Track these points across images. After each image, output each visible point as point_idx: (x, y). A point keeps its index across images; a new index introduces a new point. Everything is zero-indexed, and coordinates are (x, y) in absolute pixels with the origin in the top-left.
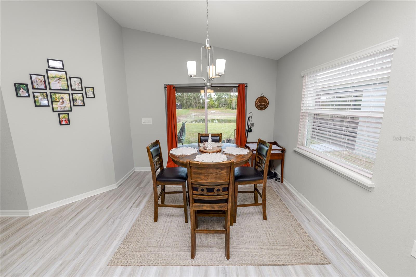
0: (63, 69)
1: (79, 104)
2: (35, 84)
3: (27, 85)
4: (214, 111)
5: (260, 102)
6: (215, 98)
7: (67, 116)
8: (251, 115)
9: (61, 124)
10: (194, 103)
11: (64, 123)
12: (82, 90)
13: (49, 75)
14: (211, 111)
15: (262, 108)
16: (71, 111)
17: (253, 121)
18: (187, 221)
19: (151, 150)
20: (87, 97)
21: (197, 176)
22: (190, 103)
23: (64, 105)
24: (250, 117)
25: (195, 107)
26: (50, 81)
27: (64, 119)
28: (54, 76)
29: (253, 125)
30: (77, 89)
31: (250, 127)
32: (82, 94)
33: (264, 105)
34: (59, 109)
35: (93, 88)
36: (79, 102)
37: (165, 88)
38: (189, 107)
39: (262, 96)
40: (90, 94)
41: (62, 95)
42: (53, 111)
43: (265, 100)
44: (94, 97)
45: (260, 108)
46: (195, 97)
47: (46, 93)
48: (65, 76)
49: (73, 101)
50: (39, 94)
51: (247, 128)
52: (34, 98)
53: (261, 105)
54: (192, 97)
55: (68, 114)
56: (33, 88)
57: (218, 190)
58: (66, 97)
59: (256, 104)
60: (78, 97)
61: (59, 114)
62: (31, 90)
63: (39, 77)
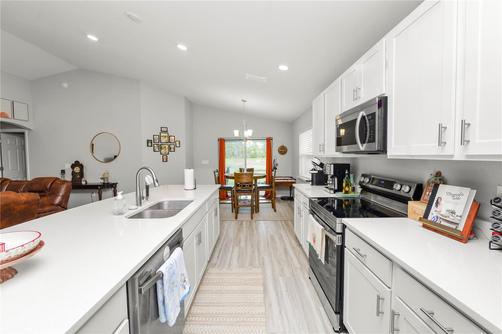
0: (167, 131)
1: (173, 151)
2: (155, 140)
3: (152, 140)
4: (260, 161)
5: (281, 150)
6: (261, 146)
7: (166, 157)
8: (275, 158)
9: (163, 161)
10: (237, 152)
11: (164, 161)
12: (174, 143)
13: (161, 136)
14: (257, 161)
15: (283, 153)
16: (168, 154)
17: (277, 162)
18: (233, 212)
19: (216, 173)
20: (176, 147)
21: (238, 179)
22: (232, 151)
23: (165, 151)
24: (275, 160)
25: (238, 157)
26: (161, 138)
27: (165, 159)
28: (163, 135)
29: (277, 165)
30: (172, 142)
31: (275, 166)
32: (174, 145)
33: (284, 151)
34: (163, 153)
35: (179, 141)
36: (172, 150)
37: (218, 140)
38: (231, 157)
39: (283, 145)
40: (178, 145)
41: (165, 145)
42: (161, 154)
43: (285, 148)
44: (180, 147)
45: (282, 153)
46: (238, 145)
47: (159, 144)
48: (167, 136)
49: (170, 149)
50: (156, 145)
51: (273, 167)
52: (154, 147)
53: (282, 151)
54: (234, 145)
55: (167, 156)
56: (154, 142)
57: (247, 186)
58: (167, 146)
59: (279, 151)
60: (172, 146)
61: (163, 156)
62: (153, 143)
63: (157, 136)
